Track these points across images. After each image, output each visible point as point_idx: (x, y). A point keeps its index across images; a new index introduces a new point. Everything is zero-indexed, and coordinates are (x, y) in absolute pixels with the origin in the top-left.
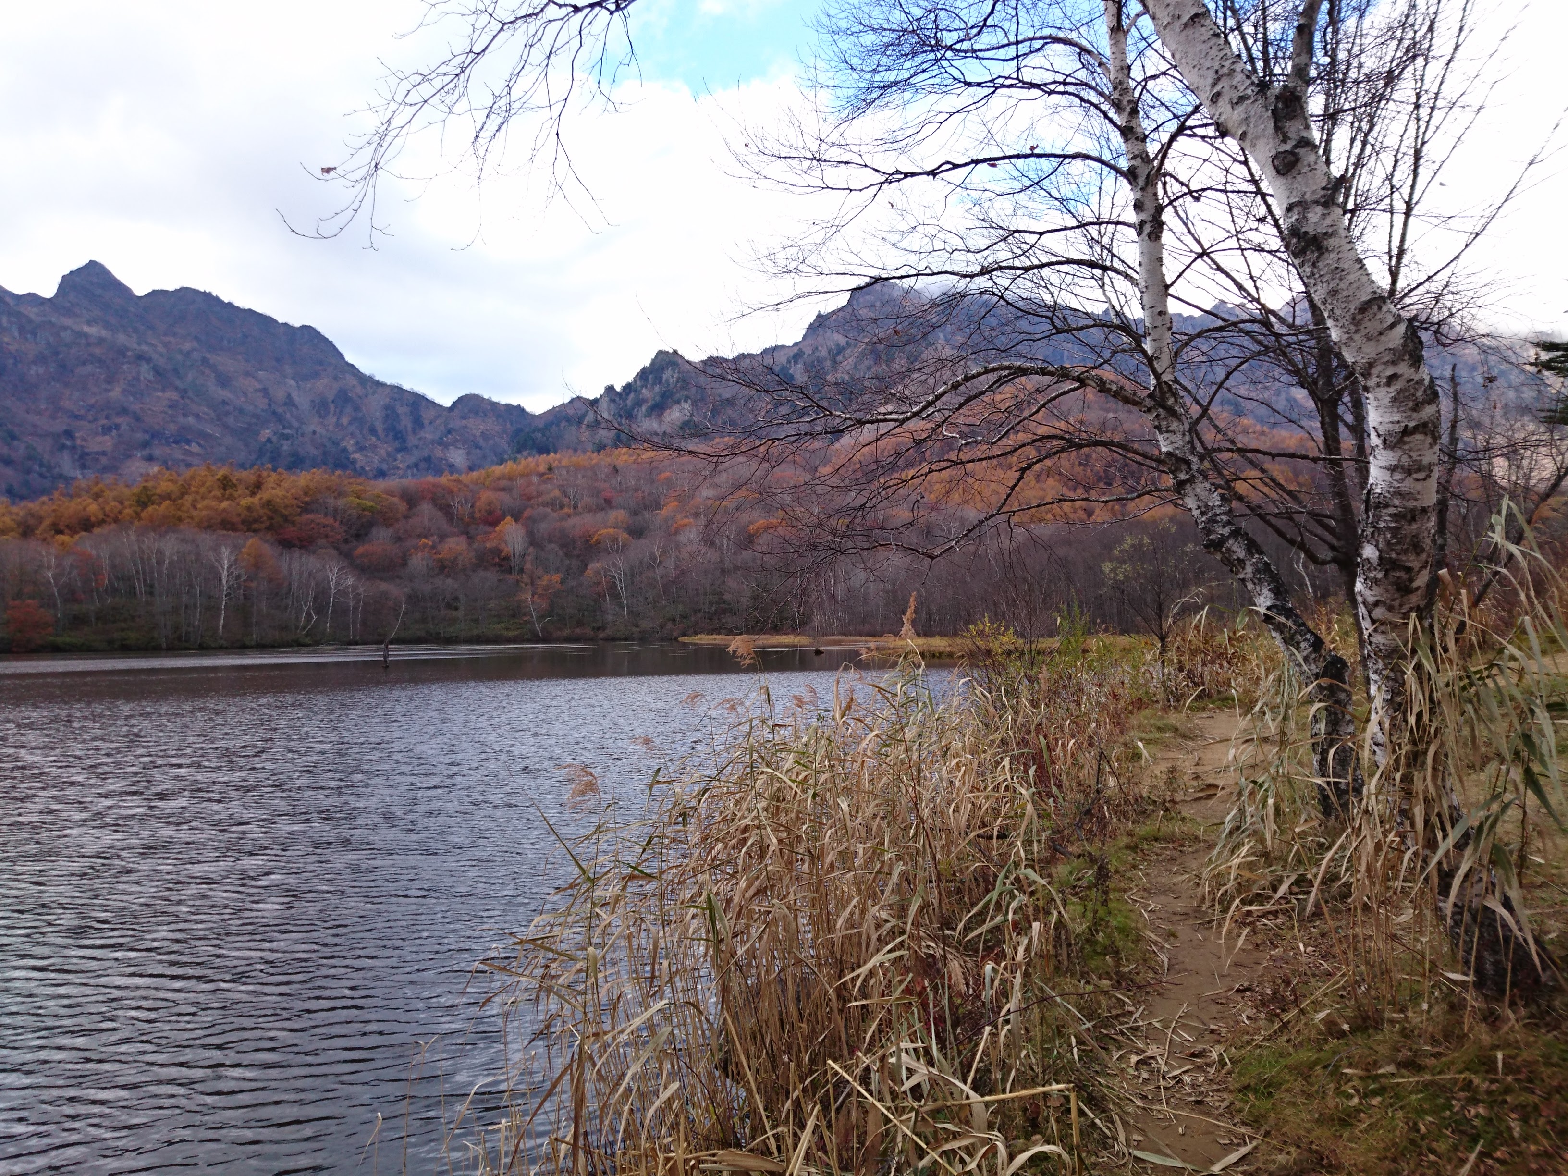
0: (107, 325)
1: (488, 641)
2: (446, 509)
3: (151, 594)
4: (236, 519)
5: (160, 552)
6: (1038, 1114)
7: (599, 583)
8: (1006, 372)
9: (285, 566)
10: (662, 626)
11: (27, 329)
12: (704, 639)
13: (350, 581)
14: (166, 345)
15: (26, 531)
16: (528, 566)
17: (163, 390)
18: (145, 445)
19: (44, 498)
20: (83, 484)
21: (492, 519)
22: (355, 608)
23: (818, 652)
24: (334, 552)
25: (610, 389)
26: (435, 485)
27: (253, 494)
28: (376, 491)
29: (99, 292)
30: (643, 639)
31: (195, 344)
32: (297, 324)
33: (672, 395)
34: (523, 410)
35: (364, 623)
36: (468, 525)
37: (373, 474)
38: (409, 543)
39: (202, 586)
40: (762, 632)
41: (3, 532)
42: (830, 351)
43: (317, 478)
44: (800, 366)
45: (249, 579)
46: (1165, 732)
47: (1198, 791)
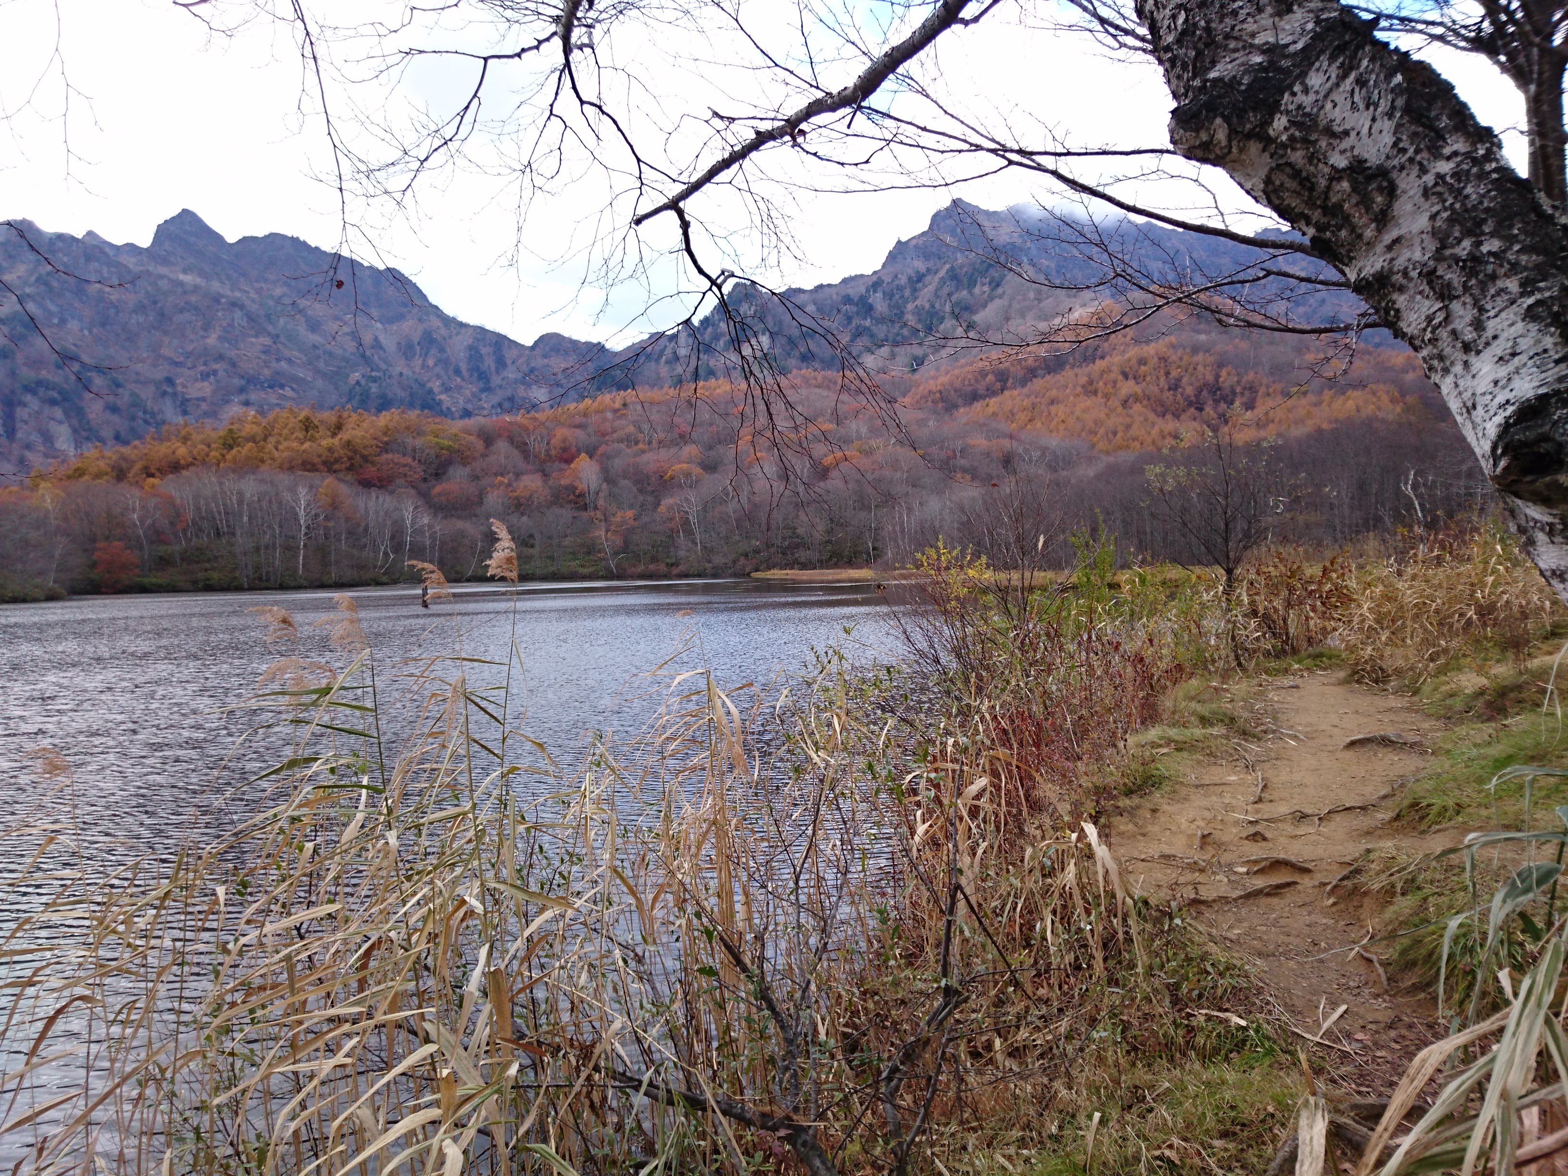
0: (202, 274)
1: (564, 579)
2: (523, 448)
3: (234, 534)
4: (316, 460)
5: (240, 493)
7: (673, 519)
9: (362, 505)
10: (734, 562)
11: (132, 280)
12: (776, 574)
13: (427, 520)
14: (258, 291)
15: (120, 474)
16: (601, 503)
17: (256, 336)
18: (242, 390)
19: (137, 442)
20: (174, 428)
21: (567, 456)
22: (432, 547)
23: (883, 587)
24: (412, 492)
25: (687, 323)
26: (515, 424)
27: (334, 435)
28: (454, 430)
29: (193, 239)
30: (716, 575)
31: (285, 289)
32: (381, 267)
33: (750, 327)
34: (602, 348)
35: (441, 561)
36: (544, 462)
37: (457, 415)
38: (486, 481)
39: (281, 527)
40: (836, 566)
41: (98, 476)
42: (910, 279)
43: (397, 417)
44: (879, 295)
45: (327, 518)
46: (1212, 725)
47: (1256, 873)
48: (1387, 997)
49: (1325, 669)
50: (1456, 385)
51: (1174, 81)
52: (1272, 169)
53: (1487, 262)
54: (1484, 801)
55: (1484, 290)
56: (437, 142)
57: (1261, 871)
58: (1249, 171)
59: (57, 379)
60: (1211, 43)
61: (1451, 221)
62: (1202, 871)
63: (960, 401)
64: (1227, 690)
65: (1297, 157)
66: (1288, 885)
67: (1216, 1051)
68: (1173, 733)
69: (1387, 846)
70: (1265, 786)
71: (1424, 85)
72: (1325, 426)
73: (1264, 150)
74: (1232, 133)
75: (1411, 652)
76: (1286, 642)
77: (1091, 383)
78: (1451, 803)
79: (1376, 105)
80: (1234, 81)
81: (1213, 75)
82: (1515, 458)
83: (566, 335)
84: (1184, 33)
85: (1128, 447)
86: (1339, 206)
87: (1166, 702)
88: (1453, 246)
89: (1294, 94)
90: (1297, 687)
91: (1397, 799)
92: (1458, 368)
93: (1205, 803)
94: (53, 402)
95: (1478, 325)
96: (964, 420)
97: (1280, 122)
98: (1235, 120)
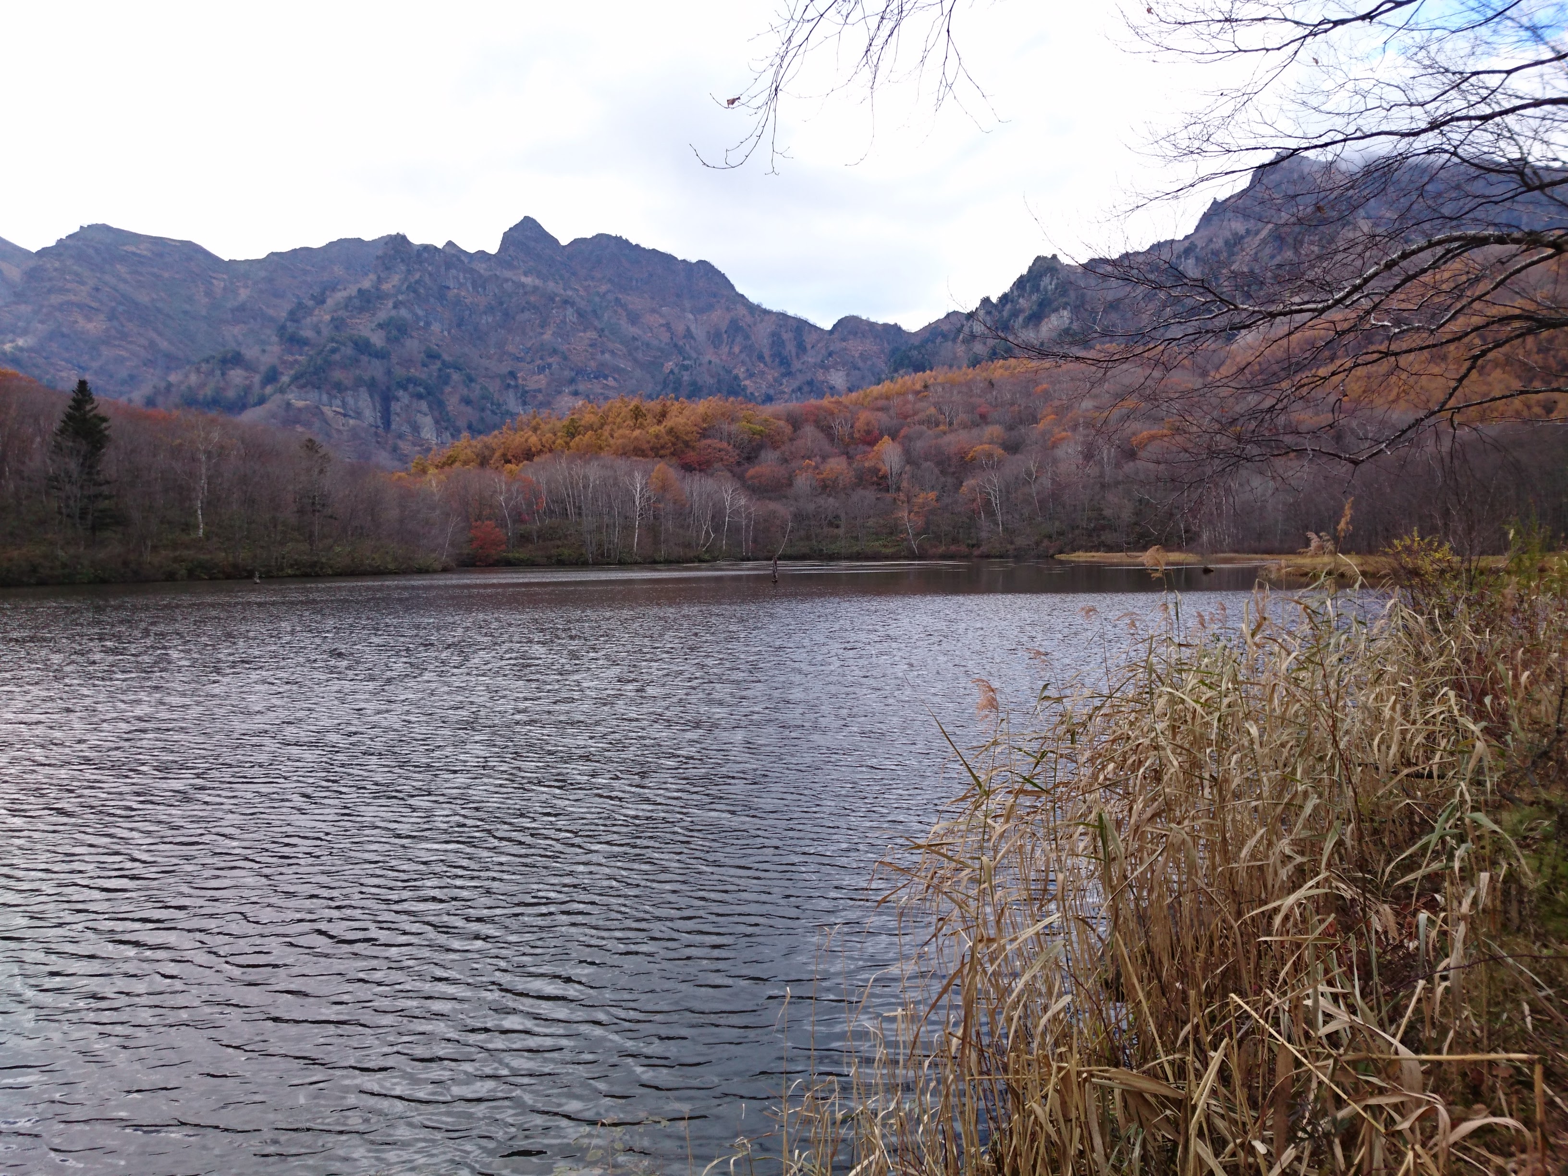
0: (539, 275)
1: (868, 558)
2: (827, 431)
3: (580, 514)
4: (646, 446)
5: (586, 477)
6: (1482, 1081)
7: (974, 500)
8: (1456, 244)
9: (687, 489)
10: (1037, 544)
11: (479, 283)
12: (1081, 557)
13: (743, 502)
14: (587, 288)
15: (483, 461)
16: (905, 484)
17: (585, 331)
18: (572, 381)
19: (496, 432)
20: (525, 418)
21: (871, 439)
22: (748, 526)
23: (1207, 571)
24: (729, 474)
25: (986, 301)
26: (818, 408)
27: (659, 422)
28: (764, 416)
29: (532, 244)
30: (1018, 557)
31: (609, 286)
32: (694, 260)
33: (1050, 302)
34: (900, 328)
35: (755, 541)
36: (848, 445)
37: (761, 400)
38: (794, 465)
39: (619, 508)
41: (466, 463)
42: (1227, 243)
43: (710, 404)
44: (1191, 261)
45: (658, 500)
59: (424, 376)
63: (1283, 373)
94: (420, 397)
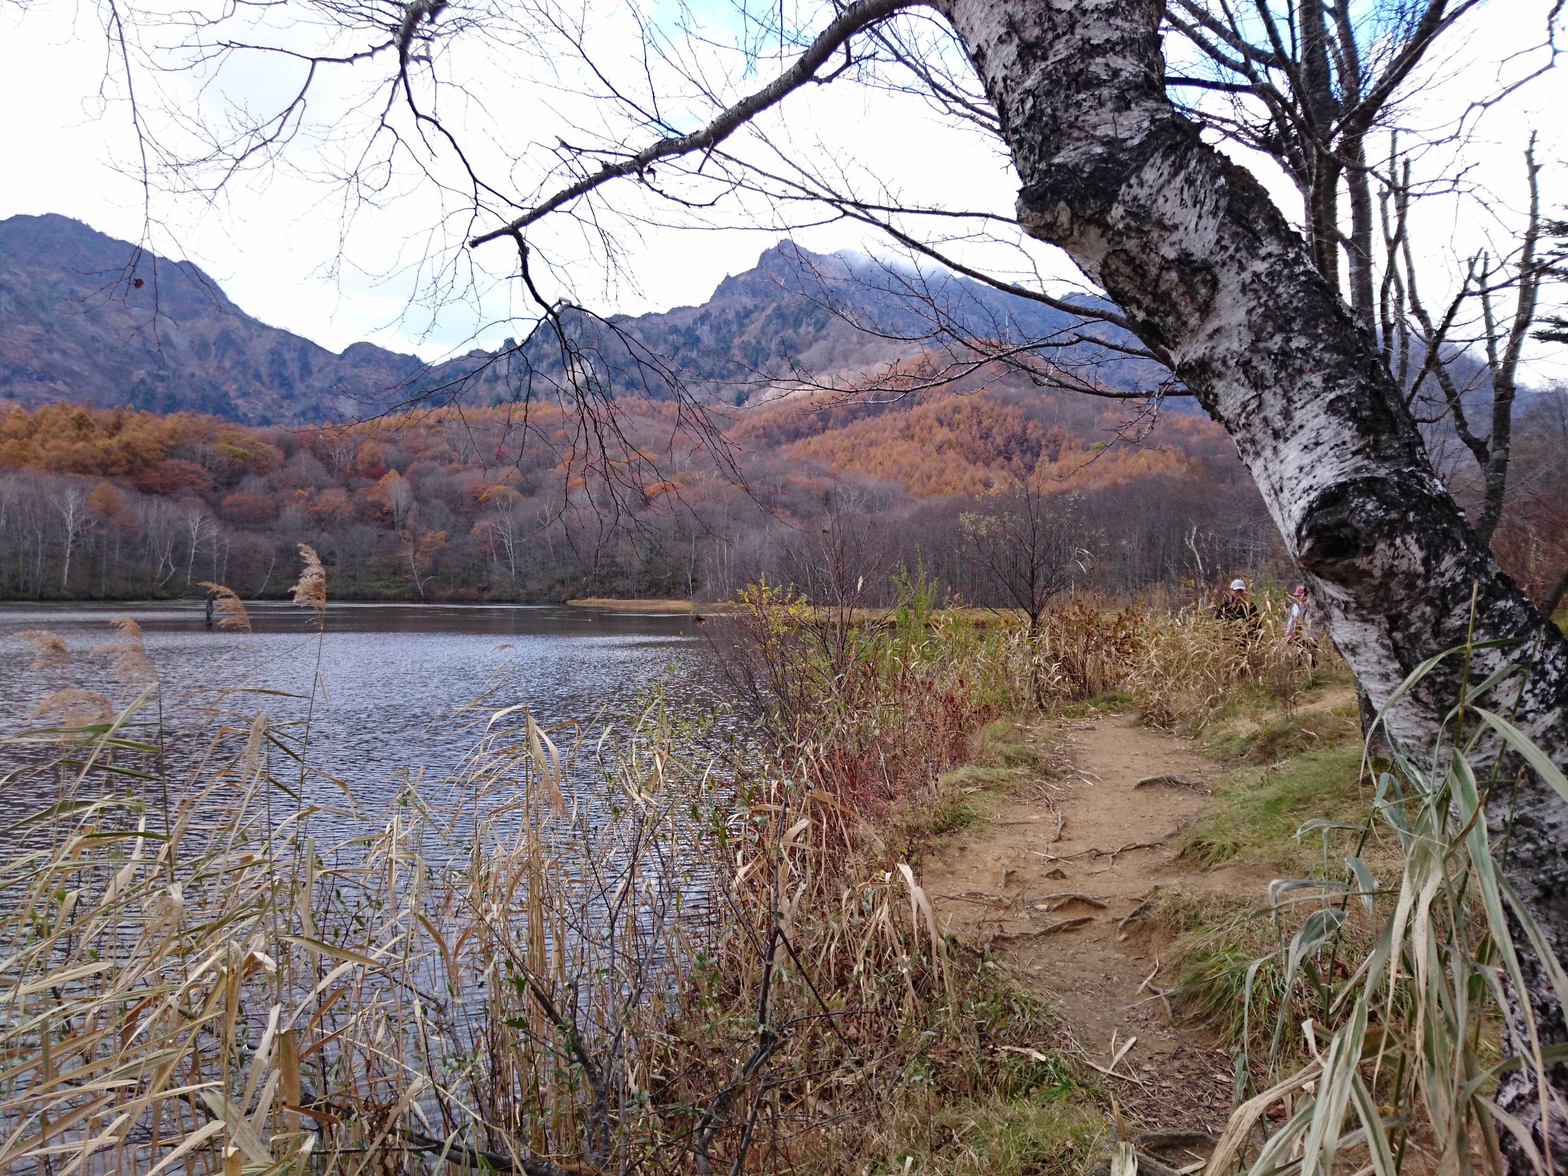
1: (366, 599)
2: (326, 460)
4: (89, 461)
7: (486, 542)
9: (141, 513)
10: (550, 589)
12: (593, 603)
13: (214, 532)
14: (30, 274)
16: (410, 522)
17: (26, 323)
21: (376, 472)
22: (220, 560)
23: (700, 619)
24: (200, 501)
25: (510, 342)
26: (315, 434)
27: (111, 435)
28: (250, 438)
30: (530, 601)
31: (62, 275)
32: (176, 260)
34: (419, 360)
35: (231, 576)
36: (350, 476)
37: (254, 421)
38: (282, 494)
39: (44, 532)
40: (654, 596)
42: (737, 314)
43: (185, 420)
44: (706, 328)
45: (99, 525)
46: (1016, 765)
47: (1055, 910)
48: (1171, 1029)
49: (1118, 712)
50: (1266, 469)
51: (1021, 162)
52: (1109, 254)
53: (1296, 358)
54: (1257, 841)
55: (1292, 383)
56: (255, 142)
57: (1060, 908)
58: (1088, 253)
60: (1056, 130)
61: (1265, 316)
62: (1007, 908)
63: (783, 438)
64: (1030, 731)
65: (1132, 244)
66: (1085, 921)
67: (1017, 1087)
68: (980, 772)
69: (1173, 883)
70: (1064, 825)
71: (1243, 189)
72: (1120, 481)
73: (1102, 236)
74: (1075, 217)
75: (1193, 698)
76: (1083, 685)
77: (908, 427)
78: (1229, 842)
79: (1203, 204)
80: (1076, 170)
81: (1057, 160)
82: (1317, 541)
83: (379, 345)
84: (1031, 118)
85: (941, 491)
86: (1167, 294)
87: (974, 742)
88: (1266, 340)
89: (1130, 186)
90: (1093, 729)
91: (1182, 838)
92: (1268, 453)
93: (1009, 841)
95: (1287, 415)
96: (786, 457)
97: (1117, 211)
98: (1077, 205)
